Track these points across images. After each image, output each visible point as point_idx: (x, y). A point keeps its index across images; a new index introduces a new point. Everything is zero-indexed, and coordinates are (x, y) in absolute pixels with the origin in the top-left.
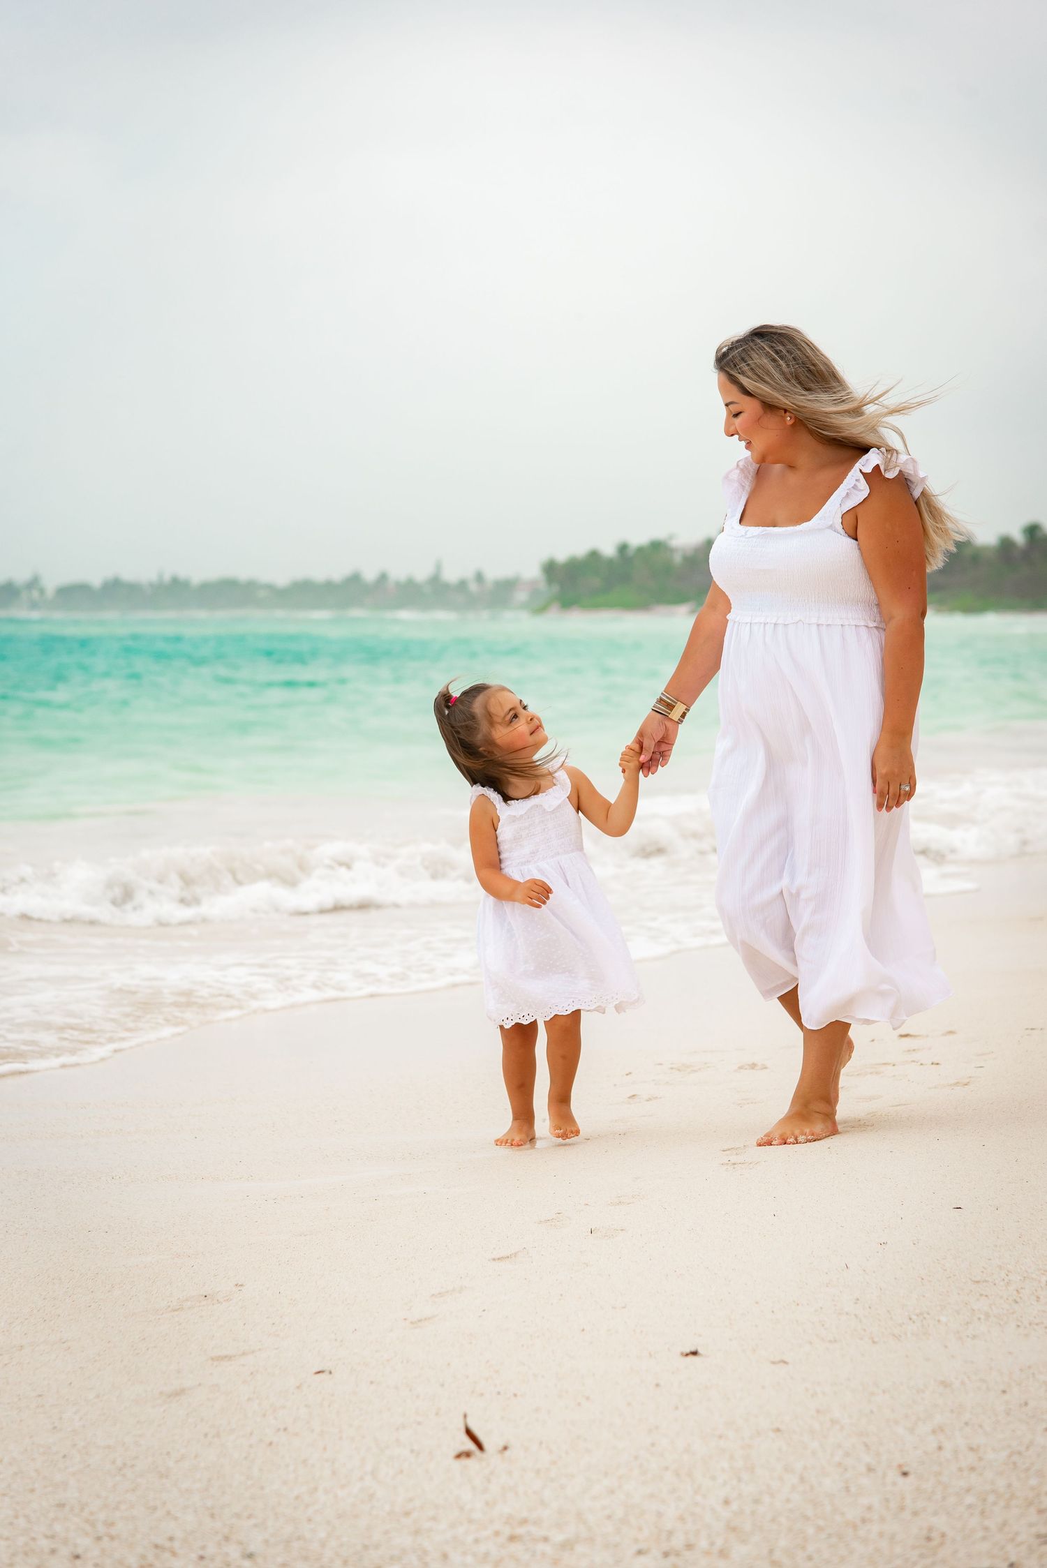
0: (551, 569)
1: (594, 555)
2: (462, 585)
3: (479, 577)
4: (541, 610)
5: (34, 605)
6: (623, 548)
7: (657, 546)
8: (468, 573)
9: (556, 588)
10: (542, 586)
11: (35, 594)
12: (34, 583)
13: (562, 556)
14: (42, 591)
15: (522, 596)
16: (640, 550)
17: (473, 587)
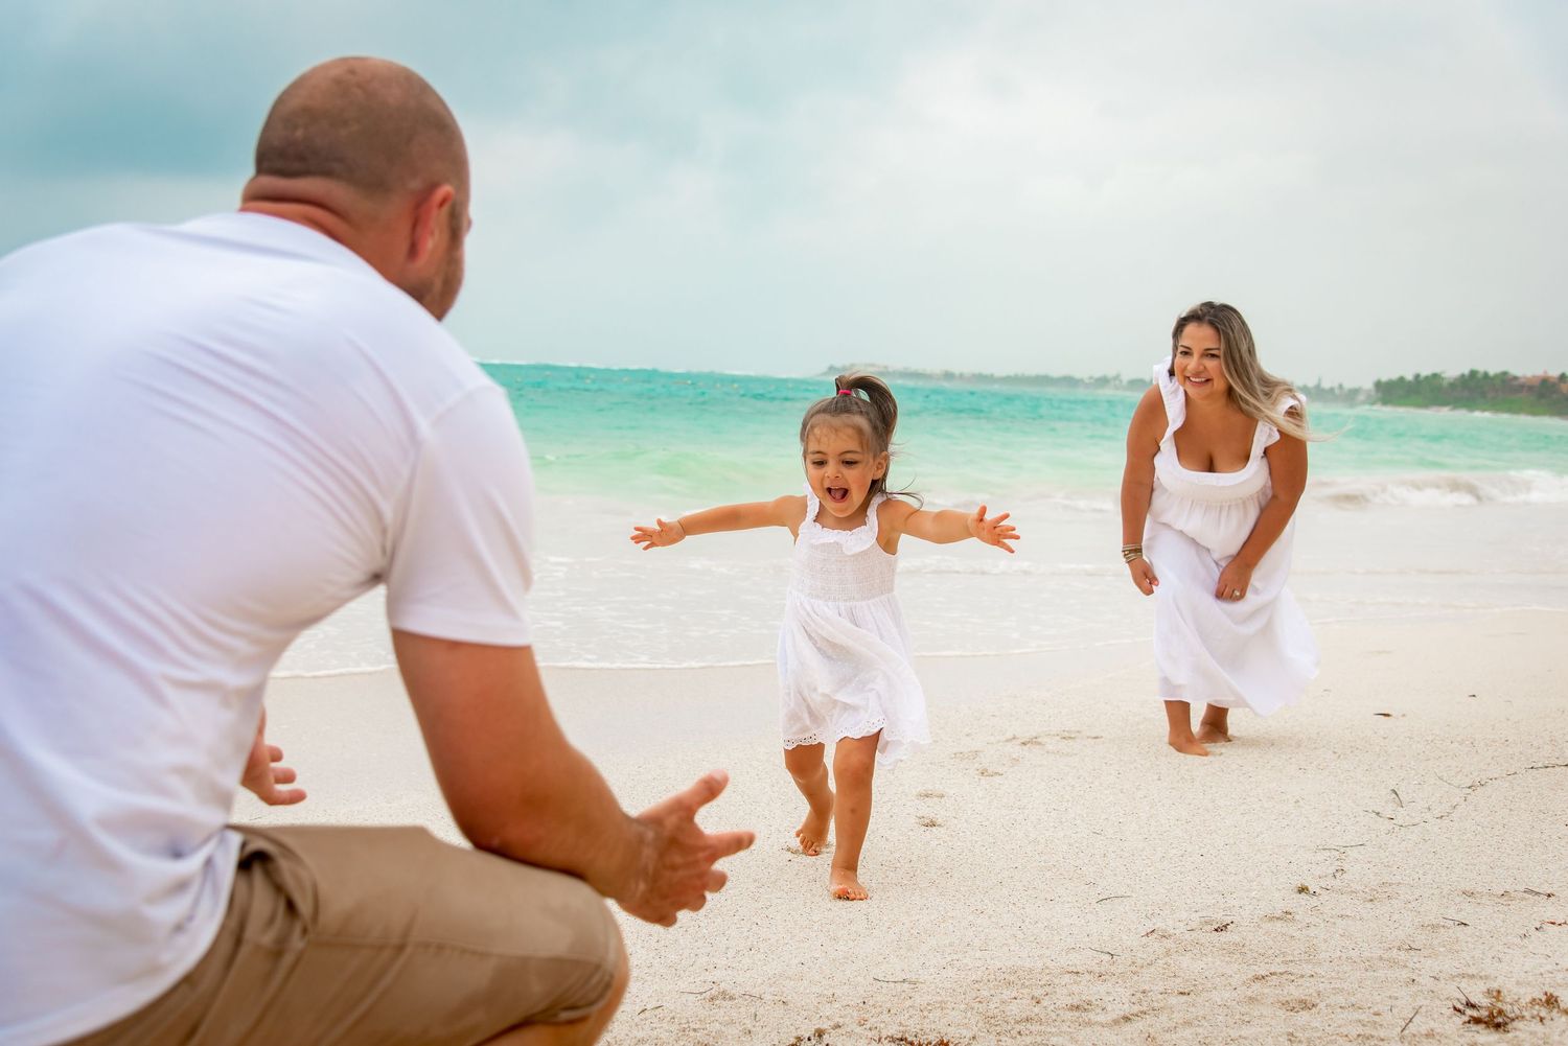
0: (1378, 385)
1: (1402, 379)
2: (1332, 390)
3: (1341, 386)
4: (1373, 404)
5: (1117, 388)
6: (1417, 376)
7: (1435, 376)
8: (1336, 385)
9: (1380, 395)
10: (1373, 393)
11: (1117, 382)
12: (1117, 377)
13: (1384, 379)
14: (1121, 381)
15: (1361, 397)
16: (1427, 378)
17: (1337, 391)
